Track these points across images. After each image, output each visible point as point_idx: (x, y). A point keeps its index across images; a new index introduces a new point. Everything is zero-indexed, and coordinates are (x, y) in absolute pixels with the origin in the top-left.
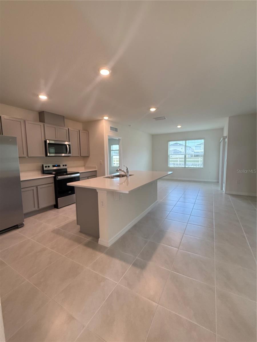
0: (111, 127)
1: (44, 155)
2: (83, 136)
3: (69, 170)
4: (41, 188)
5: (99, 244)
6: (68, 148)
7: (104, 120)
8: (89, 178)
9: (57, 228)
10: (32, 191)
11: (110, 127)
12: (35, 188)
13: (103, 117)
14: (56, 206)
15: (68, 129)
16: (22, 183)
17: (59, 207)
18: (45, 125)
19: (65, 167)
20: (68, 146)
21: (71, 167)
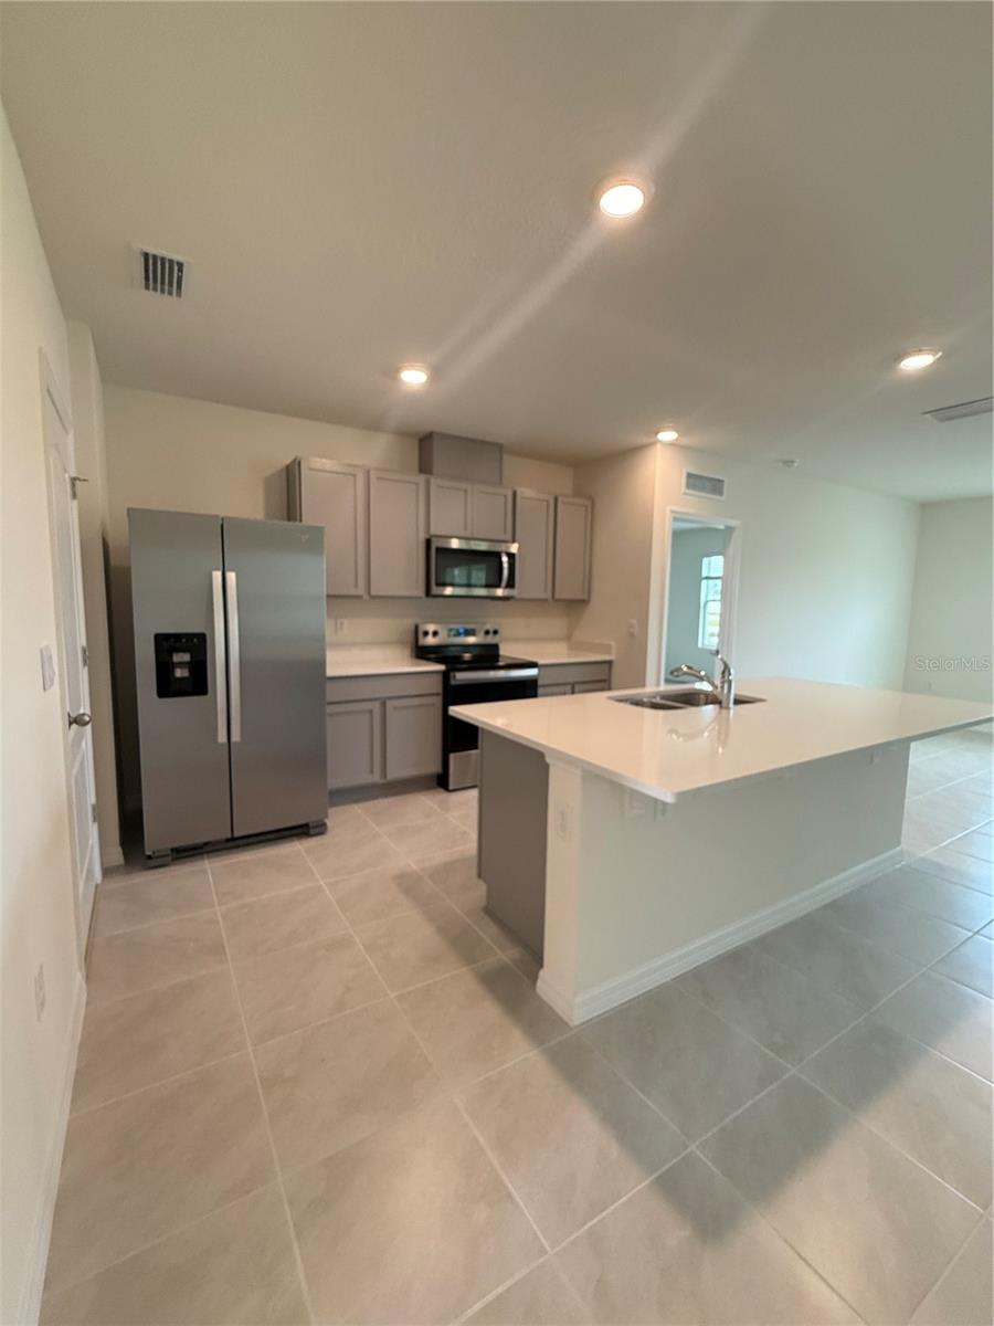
0: (690, 476)
1: (420, 592)
2: (570, 517)
3: (507, 651)
4: (395, 708)
5: (539, 998)
6: (505, 565)
7: (659, 446)
8: (577, 688)
9: (414, 867)
10: (367, 716)
11: (684, 475)
12: (376, 706)
13: (657, 433)
14: (442, 781)
15: (515, 494)
16: (329, 686)
17: (451, 787)
18: (433, 480)
19: (490, 639)
20: (505, 559)
21: (516, 640)
